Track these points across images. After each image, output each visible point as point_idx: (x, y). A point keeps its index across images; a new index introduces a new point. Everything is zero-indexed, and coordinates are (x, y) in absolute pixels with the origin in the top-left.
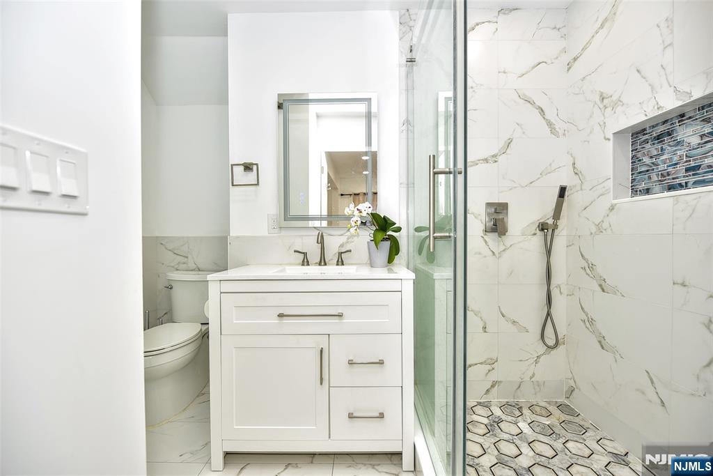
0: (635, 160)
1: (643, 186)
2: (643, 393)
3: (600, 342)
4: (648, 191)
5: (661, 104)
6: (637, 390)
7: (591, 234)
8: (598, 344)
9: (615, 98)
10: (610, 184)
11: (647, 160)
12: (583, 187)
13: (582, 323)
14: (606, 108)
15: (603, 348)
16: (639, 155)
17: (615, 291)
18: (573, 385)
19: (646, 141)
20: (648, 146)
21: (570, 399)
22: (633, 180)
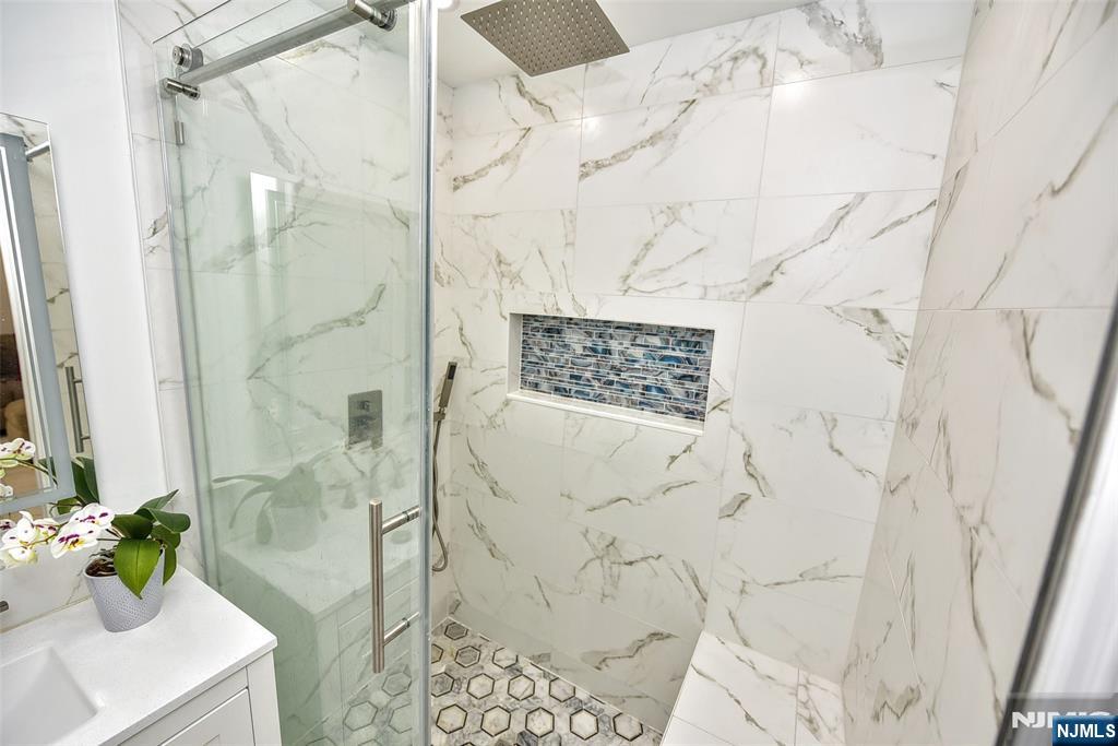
0: (525, 344)
1: (531, 378)
2: (532, 598)
3: (490, 550)
4: (536, 386)
5: (560, 306)
6: (527, 595)
7: (482, 427)
8: (489, 553)
9: (514, 269)
10: (505, 373)
11: (536, 350)
12: (474, 364)
13: (470, 529)
14: (503, 276)
15: (493, 556)
16: (530, 341)
17: (507, 496)
18: (459, 598)
19: (536, 329)
20: (539, 335)
21: (457, 613)
22: (523, 369)
